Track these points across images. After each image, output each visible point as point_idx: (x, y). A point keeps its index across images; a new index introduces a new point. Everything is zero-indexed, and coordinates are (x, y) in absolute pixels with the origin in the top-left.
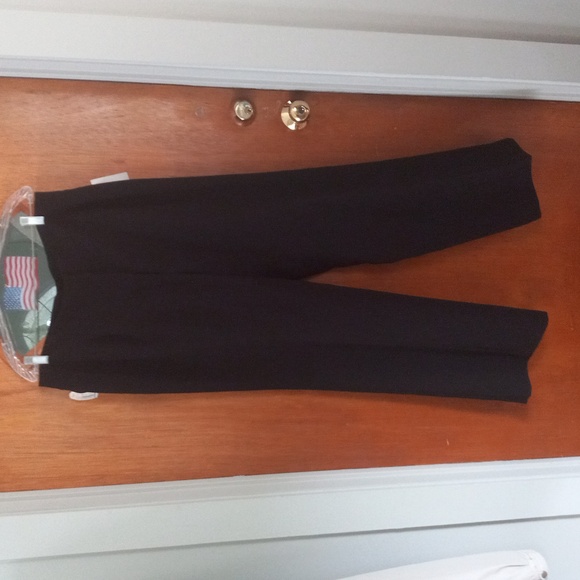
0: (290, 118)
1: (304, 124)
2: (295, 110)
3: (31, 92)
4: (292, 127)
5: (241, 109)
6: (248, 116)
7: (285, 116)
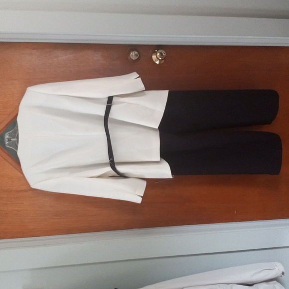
0: (156, 58)
1: (163, 61)
2: (159, 54)
3: (34, 49)
4: (157, 62)
5: (133, 54)
6: (136, 58)
7: (154, 57)
